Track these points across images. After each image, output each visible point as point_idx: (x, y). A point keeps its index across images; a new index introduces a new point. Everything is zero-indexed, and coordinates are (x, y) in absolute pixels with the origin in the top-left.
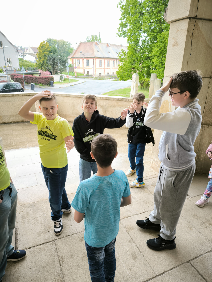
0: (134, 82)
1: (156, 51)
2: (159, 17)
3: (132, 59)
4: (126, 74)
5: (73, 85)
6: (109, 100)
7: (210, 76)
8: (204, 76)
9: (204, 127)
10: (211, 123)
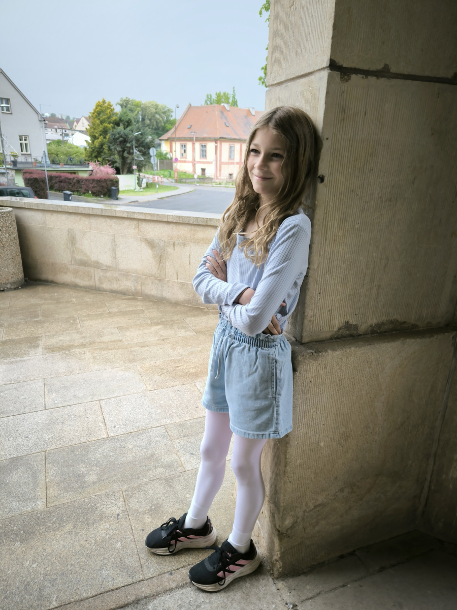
5: (164, 198)
6: (168, 223)
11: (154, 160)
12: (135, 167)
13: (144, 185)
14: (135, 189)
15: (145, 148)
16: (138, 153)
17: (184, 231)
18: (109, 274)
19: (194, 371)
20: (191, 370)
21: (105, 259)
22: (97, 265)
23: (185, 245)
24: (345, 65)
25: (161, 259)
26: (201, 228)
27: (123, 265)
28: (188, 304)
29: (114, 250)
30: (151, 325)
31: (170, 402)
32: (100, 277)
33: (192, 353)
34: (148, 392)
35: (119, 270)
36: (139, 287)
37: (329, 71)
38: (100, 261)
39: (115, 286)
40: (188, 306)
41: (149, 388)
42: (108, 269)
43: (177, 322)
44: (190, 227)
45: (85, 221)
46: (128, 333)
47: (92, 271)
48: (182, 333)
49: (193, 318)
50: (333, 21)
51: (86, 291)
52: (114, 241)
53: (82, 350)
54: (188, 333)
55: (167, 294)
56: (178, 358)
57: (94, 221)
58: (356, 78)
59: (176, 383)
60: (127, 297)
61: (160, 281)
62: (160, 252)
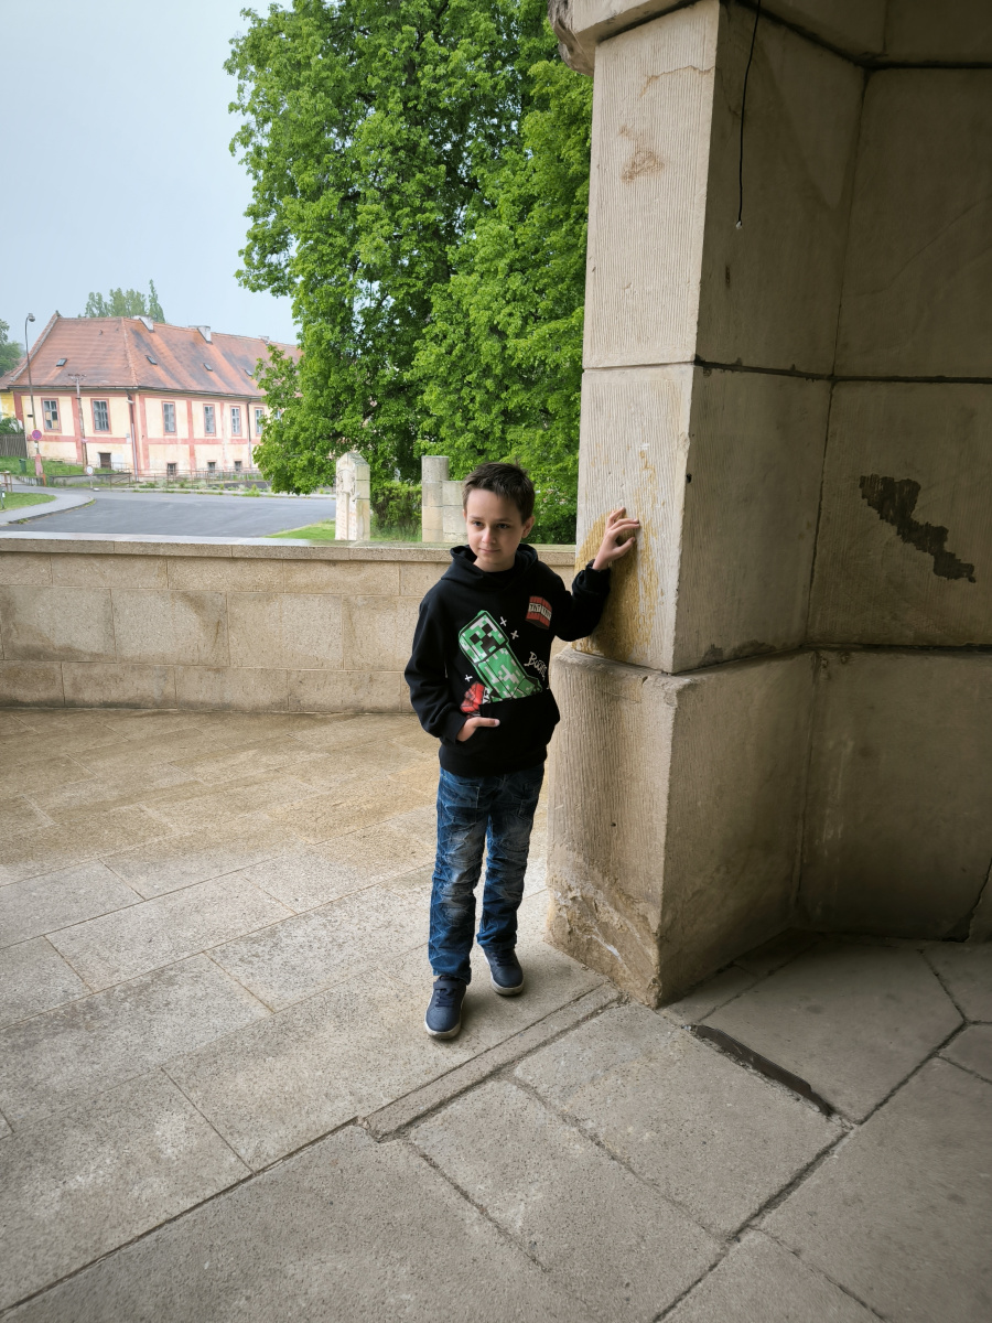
0: (348, 495)
1: (433, 357)
2: (427, 214)
3: (325, 393)
4: (302, 461)
6: (234, 559)
7: (829, 373)
8: (803, 369)
9: (823, 662)
10: (856, 639)
17: (266, 574)
18: (97, 671)
19: (369, 806)
21: (88, 639)
22: (69, 655)
23: (269, 599)
24: (707, 360)
25: (219, 628)
27: (132, 648)
28: (279, 709)
29: (110, 621)
30: (234, 751)
32: (75, 679)
33: (346, 782)
34: (314, 846)
35: (123, 660)
36: (169, 689)
37: (694, 366)
38: (76, 646)
39: (114, 694)
40: (281, 714)
42: (96, 658)
43: (281, 740)
45: (41, 568)
46: (198, 769)
47: (56, 667)
48: (302, 757)
49: (306, 732)
50: (697, 318)
51: (45, 712)
52: (110, 603)
54: (313, 754)
55: (234, 694)
56: (327, 793)
57: (60, 567)
58: (715, 372)
59: (352, 828)
60: (144, 712)
61: (217, 671)
62: (217, 617)
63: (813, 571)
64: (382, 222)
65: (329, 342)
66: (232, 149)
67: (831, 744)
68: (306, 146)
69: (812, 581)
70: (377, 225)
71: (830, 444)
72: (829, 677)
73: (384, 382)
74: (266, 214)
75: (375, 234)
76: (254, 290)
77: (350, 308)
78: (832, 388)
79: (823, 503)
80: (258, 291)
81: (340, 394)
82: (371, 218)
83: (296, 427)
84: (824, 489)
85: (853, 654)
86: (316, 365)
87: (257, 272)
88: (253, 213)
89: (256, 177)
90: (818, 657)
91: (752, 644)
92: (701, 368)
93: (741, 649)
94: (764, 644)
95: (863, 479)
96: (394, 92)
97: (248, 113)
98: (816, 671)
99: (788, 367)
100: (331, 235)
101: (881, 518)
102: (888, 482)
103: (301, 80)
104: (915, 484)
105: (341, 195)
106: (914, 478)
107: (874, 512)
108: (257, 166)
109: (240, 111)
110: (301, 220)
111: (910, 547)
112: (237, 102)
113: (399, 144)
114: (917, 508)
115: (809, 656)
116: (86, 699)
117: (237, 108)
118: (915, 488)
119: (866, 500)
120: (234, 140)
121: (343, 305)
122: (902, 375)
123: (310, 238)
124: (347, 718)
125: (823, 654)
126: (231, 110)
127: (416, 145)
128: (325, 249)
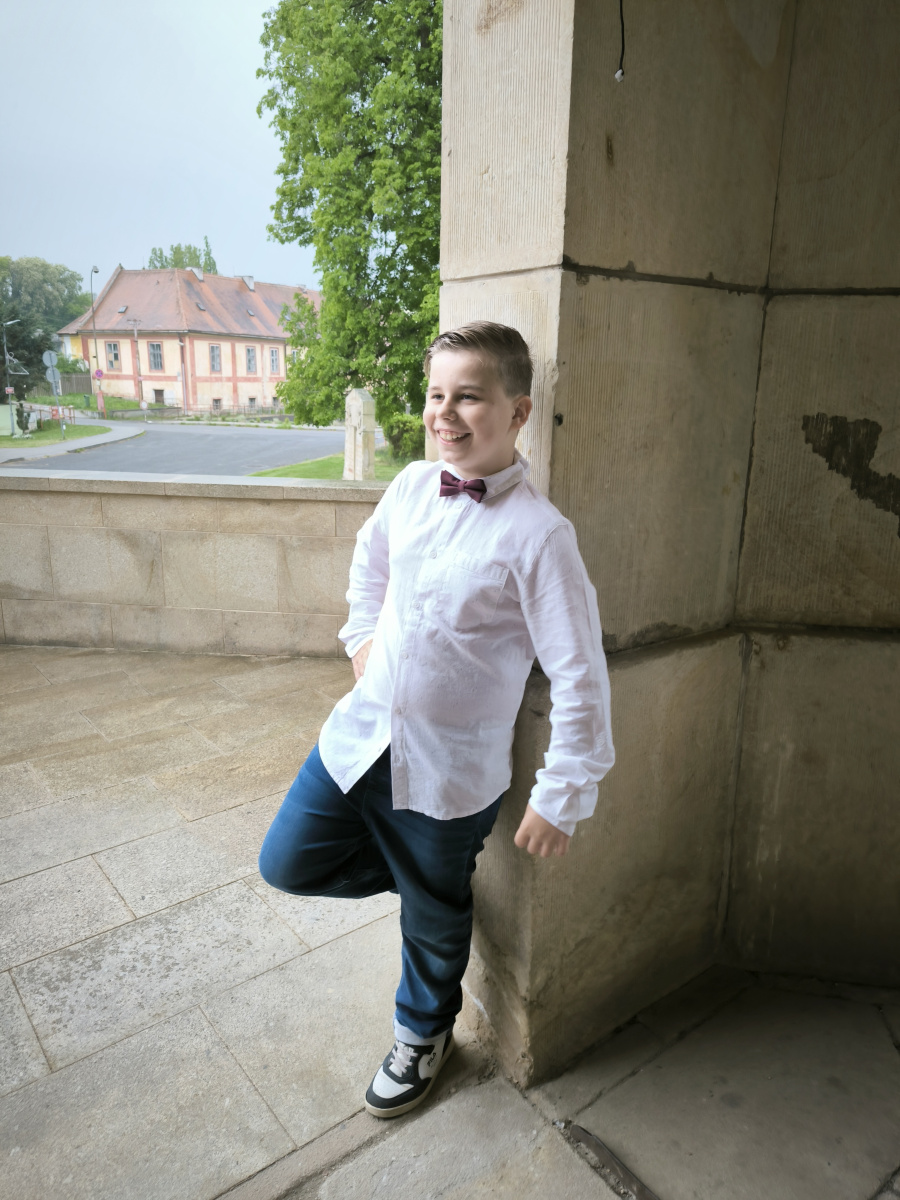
0: (356, 429)
3: (342, 334)
4: (320, 396)
5: (81, 449)
6: (166, 498)
7: (761, 283)
8: (725, 278)
9: (755, 647)
10: (798, 618)
11: (53, 376)
12: (10, 390)
13: (32, 425)
14: (12, 434)
15: (32, 351)
16: (16, 361)
17: (200, 512)
18: (36, 608)
19: (268, 772)
20: (262, 773)
21: (27, 576)
22: (9, 592)
23: (203, 538)
24: (581, 263)
25: (152, 568)
26: (235, 504)
27: (69, 586)
28: (215, 651)
29: (47, 559)
30: (151, 699)
31: (240, 835)
32: (15, 616)
33: (253, 741)
34: (190, 824)
35: (61, 598)
36: (106, 628)
37: (561, 271)
38: (15, 583)
39: (52, 631)
40: (216, 657)
41: (189, 817)
42: (34, 596)
43: (204, 687)
44: (212, 503)
46: (107, 721)
48: (220, 708)
49: (233, 678)
50: (564, 206)
52: (47, 540)
53: (18, 766)
54: (232, 705)
55: (170, 635)
56: (228, 754)
58: (595, 280)
59: (241, 800)
60: (81, 650)
61: (153, 611)
62: (151, 556)
63: (742, 533)
64: (395, 176)
65: (345, 288)
66: (259, 111)
67: (766, 746)
68: (326, 107)
69: (741, 546)
70: (390, 179)
71: (763, 374)
72: (763, 665)
73: (396, 324)
74: (295, 171)
75: (387, 187)
76: (283, 242)
77: (365, 259)
78: (767, 303)
79: (755, 449)
80: (286, 243)
81: (355, 336)
82: (384, 172)
83: (315, 365)
84: (756, 431)
85: (793, 638)
86: (334, 309)
87: (285, 225)
88: (283, 171)
89: (283, 138)
90: (748, 640)
91: (659, 627)
92: (572, 275)
93: (643, 634)
94: (675, 626)
95: (807, 420)
96: (408, 55)
97: (274, 79)
98: (746, 658)
99: (704, 276)
100: (348, 189)
101: (830, 468)
102: (839, 423)
103: (323, 46)
104: (875, 424)
105: (359, 151)
106: (874, 417)
107: (822, 461)
108: (284, 127)
109: (267, 76)
110: (320, 174)
111: (868, 504)
112: (264, 68)
113: (411, 103)
114: (877, 454)
115: (736, 640)
116: (27, 636)
117: (264, 73)
118: (873, 430)
119: (810, 446)
120: (261, 103)
121: (359, 253)
122: (858, 285)
123: (329, 193)
124: (282, 661)
125: (755, 637)
126: (258, 75)
127: (428, 104)
128: (342, 202)
